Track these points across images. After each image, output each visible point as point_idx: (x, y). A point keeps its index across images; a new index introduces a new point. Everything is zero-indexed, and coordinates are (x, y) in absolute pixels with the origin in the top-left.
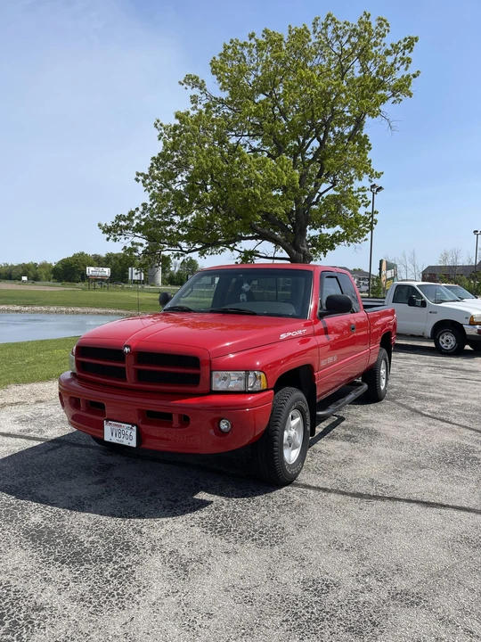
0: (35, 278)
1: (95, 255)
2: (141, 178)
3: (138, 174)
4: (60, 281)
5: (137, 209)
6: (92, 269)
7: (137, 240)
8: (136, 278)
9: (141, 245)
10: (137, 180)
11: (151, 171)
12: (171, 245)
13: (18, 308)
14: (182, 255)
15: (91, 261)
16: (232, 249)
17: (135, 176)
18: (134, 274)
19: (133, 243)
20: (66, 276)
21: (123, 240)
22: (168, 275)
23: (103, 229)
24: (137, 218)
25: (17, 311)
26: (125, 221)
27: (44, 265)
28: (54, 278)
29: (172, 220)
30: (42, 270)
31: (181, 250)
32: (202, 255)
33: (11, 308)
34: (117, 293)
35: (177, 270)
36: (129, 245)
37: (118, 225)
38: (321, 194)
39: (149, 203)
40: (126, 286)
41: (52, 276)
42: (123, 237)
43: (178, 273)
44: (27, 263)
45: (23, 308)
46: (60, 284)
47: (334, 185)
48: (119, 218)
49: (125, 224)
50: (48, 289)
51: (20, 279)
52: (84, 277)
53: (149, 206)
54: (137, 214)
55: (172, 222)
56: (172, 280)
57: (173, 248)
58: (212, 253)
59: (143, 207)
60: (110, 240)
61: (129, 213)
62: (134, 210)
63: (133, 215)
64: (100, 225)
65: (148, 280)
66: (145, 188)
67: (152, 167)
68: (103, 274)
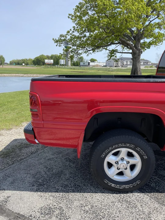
0: (27, 64)
1: (47, 55)
2: (70, 16)
3: (70, 15)
5: (71, 30)
6: (47, 60)
8: (62, 63)
10: (69, 17)
11: (75, 13)
13: (22, 75)
14: (87, 52)
15: (46, 57)
16: (106, 49)
17: (68, 16)
18: (62, 62)
21: (62, 46)
22: (73, 62)
23: (55, 41)
24: (71, 34)
25: (22, 76)
26: (63, 37)
27: (30, 60)
29: (85, 35)
30: (29, 61)
31: (87, 50)
32: (94, 52)
33: (20, 75)
34: (56, 69)
35: (76, 60)
38: (151, 21)
39: (76, 27)
41: (33, 63)
43: (76, 62)
44: (24, 59)
45: (24, 75)
46: (35, 66)
47: (158, 17)
48: (61, 36)
49: (63, 39)
50: (32, 68)
51: (22, 65)
52: (44, 64)
53: (76, 28)
54: (71, 32)
56: (74, 64)
57: (83, 49)
58: (98, 51)
59: (73, 29)
60: (57, 46)
61: (67, 32)
62: (69, 30)
63: (69, 33)
64: (53, 39)
65: (66, 65)
66: (72, 21)
67: (76, 11)
68: (51, 62)
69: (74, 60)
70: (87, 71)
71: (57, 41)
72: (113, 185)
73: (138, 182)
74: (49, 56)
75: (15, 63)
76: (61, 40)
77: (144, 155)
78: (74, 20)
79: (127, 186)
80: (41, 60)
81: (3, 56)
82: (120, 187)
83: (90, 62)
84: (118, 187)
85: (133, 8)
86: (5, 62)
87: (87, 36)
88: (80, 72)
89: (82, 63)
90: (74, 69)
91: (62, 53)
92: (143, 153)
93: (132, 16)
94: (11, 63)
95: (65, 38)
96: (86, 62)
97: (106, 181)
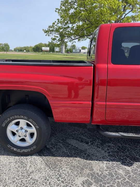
0: (28, 51)
2: (57, 10)
3: (56, 9)
4: (35, 52)
5: (55, 22)
6: (44, 48)
7: (56, 35)
9: (58, 37)
10: (56, 11)
11: (61, 7)
12: (68, 37)
15: (44, 45)
17: (55, 10)
18: (57, 49)
19: (55, 36)
20: (37, 50)
21: (51, 36)
22: (67, 49)
23: (44, 31)
26: (52, 28)
27: (30, 47)
28: (33, 51)
29: (68, 26)
31: (72, 39)
32: (79, 41)
35: (69, 48)
36: (54, 37)
37: (49, 30)
38: (126, 14)
39: (60, 19)
40: (54, 53)
41: (33, 50)
42: (51, 34)
43: (70, 49)
44: (26, 46)
46: (35, 53)
47: (132, 10)
48: (50, 27)
49: (52, 29)
50: (31, 54)
51: (24, 51)
52: (42, 51)
53: (60, 20)
54: (56, 24)
55: (68, 27)
56: (67, 51)
57: (69, 38)
58: (82, 40)
59: (58, 21)
60: (47, 36)
61: (53, 24)
62: (54, 22)
63: (54, 24)
64: (43, 30)
65: (60, 51)
66: (58, 14)
67: (61, 5)
68: (47, 49)
69: (68, 48)
70: (77, 57)
71: (46, 32)
72: (15, 149)
73: (34, 147)
74: (46, 44)
75: (18, 50)
76: (50, 30)
77: (36, 125)
78: (60, 14)
79: (26, 151)
80: (40, 47)
81: (8, 44)
82: (20, 151)
83: (81, 49)
84: (19, 151)
85: (105, 3)
86: (10, 49)
87: (70, 27)
88: (71, 58)
89: (74, 51)
90: (67, 55)
91: (51, 42)
92: (35, 124)
93: (104, 10)
94: (15, 50)
95: (53, 29)
96: (78, 49)
97: (9, 146)
